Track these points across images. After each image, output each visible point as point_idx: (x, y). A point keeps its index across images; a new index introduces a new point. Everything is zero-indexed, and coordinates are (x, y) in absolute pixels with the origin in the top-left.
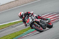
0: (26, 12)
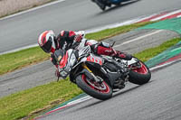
0: (62, 32)
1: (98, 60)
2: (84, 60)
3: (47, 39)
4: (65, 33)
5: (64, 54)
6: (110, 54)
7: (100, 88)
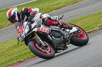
4: (25, 9)
6: (57, 25)
7: (46, 51)
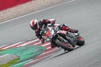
1: (64, 32)
2: (58, 32)
3: (35, 23)
5: (48, 30)
